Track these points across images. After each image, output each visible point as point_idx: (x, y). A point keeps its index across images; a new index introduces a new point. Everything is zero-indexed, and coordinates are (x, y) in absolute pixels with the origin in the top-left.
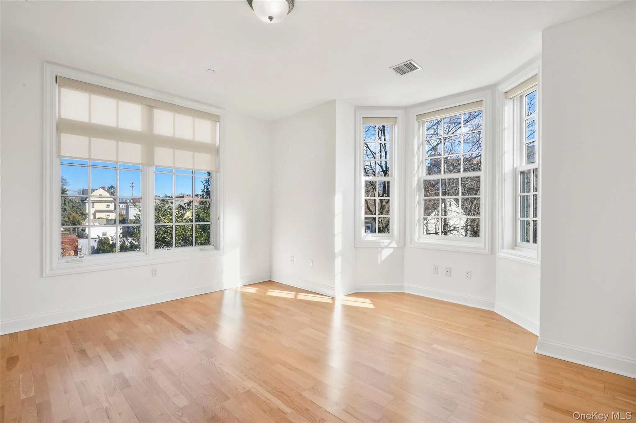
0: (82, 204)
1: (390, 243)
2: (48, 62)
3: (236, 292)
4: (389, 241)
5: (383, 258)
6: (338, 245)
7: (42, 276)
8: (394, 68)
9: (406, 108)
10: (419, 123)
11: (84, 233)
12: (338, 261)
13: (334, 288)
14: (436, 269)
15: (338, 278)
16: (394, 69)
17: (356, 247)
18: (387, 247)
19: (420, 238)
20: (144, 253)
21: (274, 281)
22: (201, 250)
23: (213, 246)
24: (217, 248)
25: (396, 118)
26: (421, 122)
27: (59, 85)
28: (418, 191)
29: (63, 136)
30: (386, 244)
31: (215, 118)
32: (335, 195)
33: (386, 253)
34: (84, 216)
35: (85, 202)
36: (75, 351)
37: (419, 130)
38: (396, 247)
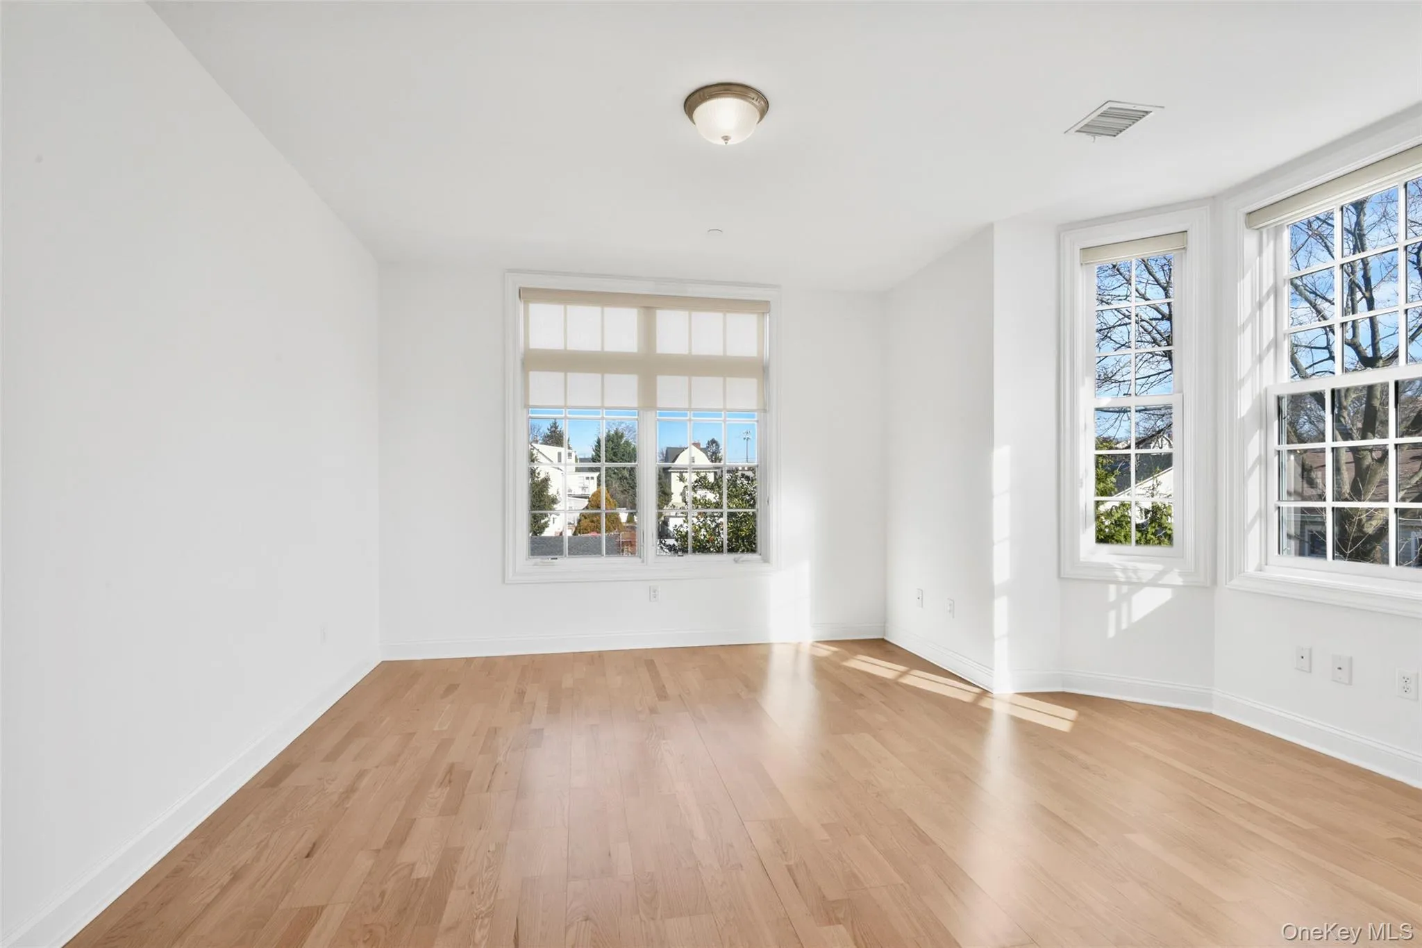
0: (663, 475)
1: (1163, 573)
2: (510, 271)
3: (797, 652)
4: (1160, 567)
5: (1138, 615)
6: (1002, 569)
7: (504, 581)
8: (1077, 128)
9: (1214, 201)
10: (1261, 234)
11: (666, 528)
12: (1001, 606)
13: (992, 669)
14: (1305, 659)
15: (1001, 649)
16: (1077, 131)
17: (1062, 576)
18: (1153, 583)
19: (1266, 564)
20: (639, 560)
21: (891, 641)
22: (736, 561)
23: (760, 554)
24: (766, 560)
25: (1186, 231)
26: (1273, 226)
27: (524, 301)
28: (1261, 428)
29: (532, 374)
30: (1146, 577)
31: (760, 307)
32: (992, 451)
33: (1147, 602)
34: (667, 498)
35: (670, 471)
36: (515, 691)
37: (1260, 253)
38: (1181, 584)
